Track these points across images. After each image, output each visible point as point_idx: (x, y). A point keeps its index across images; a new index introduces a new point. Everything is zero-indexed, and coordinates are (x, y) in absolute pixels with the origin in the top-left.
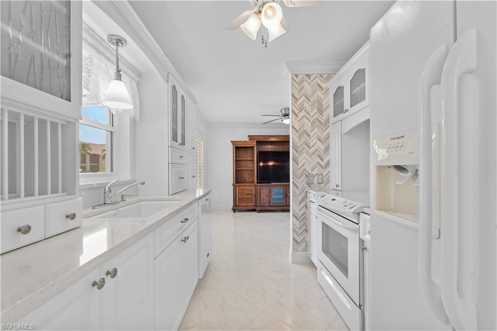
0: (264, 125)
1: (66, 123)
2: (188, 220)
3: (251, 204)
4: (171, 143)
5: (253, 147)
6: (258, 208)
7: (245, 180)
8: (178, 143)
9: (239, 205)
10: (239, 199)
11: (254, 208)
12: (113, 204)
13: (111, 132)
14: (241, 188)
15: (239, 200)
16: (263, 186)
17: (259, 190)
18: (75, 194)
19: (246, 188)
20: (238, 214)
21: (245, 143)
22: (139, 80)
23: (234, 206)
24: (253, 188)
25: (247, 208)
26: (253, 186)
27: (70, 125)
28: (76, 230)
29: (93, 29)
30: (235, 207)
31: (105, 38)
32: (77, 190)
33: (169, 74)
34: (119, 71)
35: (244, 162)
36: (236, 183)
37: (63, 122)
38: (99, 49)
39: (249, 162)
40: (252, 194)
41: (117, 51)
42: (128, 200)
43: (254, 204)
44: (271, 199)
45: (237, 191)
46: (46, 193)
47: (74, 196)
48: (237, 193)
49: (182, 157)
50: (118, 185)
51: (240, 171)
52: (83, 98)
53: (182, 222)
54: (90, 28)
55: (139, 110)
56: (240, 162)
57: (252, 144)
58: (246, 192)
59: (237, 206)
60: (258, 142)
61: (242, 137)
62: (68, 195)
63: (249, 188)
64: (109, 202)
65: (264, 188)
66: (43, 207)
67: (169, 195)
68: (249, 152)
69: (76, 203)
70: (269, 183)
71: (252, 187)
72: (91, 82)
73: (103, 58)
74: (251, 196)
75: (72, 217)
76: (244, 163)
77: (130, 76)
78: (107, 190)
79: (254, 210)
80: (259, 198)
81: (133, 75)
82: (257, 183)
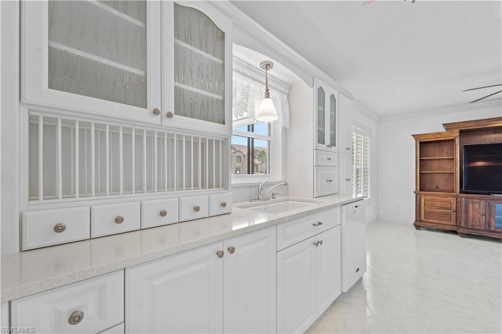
0: (472, 104)
1: (224, 140)
2: (322, 224)
3: (449, 223)
4: (316, 145)
5: (453, 140)
6: (461, 231)
7: (437, 187)
8: (325, 146)
9: (425, 220)
10: (425, 212)
11: (455, 229)
12: (264, 199)
13: (269, 141)
14: (429, 198)
15: (425, 215)
16: (472, 198)
17: (463, 203)
18: (228, 189)
19: (438, 198)
20: (424, 233)
21: (437, 136)
22: (288, 91)
23: (416, 221)
24: (453, 200)
25: (440, 227)
26: (452, 196)
27: (226, 140)
28: (227, 215)
29: (250, 64)
30: (418, 223)
31: (258, 66)
32: (230, 187)
33: (315, 78)
34: (267, 90)
35: (437, 162)
36: (420, 190)
37: (222, 139)
38: (255, 77)
39: (445, 161)
40: (450, 209)
41: (266, 73)
42: (278, 198)
43: (454, 224)
44: (492, 220)
45: (423, 201)
46: (212, 188)
47: (228, 191)
48: (423, 205)
49: (330, 159)
50: (268, 185)
51: (429, 175)
52: (233, 123)
53: (314, 225)
54: (249, 64)
55: (288, 119)
56: (429, 162)
57: (450, 136)
58: (438, 204)
59: (421, 221)
60: (461, 132)
61: (433, 127)
62: (225, 189)
63: (443, 199)
64: (261, 198)
65: (474, 200)
66: (208, 196)
67: (314, 197)
68: (446, 148)
69: (227, 196)
70: (489, 194)
71: (450, 198)
72: (248, 105)
73: (257, 83)
74: (450, 211)
75: (224, 205)
76: (436, 164)
77: (280, 91)
78: (260, 188)
79: (454, 232)
80: (463, 216)
81: (282, 89)
82: (460, 193)
